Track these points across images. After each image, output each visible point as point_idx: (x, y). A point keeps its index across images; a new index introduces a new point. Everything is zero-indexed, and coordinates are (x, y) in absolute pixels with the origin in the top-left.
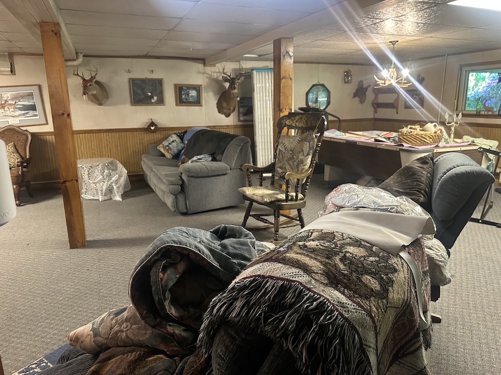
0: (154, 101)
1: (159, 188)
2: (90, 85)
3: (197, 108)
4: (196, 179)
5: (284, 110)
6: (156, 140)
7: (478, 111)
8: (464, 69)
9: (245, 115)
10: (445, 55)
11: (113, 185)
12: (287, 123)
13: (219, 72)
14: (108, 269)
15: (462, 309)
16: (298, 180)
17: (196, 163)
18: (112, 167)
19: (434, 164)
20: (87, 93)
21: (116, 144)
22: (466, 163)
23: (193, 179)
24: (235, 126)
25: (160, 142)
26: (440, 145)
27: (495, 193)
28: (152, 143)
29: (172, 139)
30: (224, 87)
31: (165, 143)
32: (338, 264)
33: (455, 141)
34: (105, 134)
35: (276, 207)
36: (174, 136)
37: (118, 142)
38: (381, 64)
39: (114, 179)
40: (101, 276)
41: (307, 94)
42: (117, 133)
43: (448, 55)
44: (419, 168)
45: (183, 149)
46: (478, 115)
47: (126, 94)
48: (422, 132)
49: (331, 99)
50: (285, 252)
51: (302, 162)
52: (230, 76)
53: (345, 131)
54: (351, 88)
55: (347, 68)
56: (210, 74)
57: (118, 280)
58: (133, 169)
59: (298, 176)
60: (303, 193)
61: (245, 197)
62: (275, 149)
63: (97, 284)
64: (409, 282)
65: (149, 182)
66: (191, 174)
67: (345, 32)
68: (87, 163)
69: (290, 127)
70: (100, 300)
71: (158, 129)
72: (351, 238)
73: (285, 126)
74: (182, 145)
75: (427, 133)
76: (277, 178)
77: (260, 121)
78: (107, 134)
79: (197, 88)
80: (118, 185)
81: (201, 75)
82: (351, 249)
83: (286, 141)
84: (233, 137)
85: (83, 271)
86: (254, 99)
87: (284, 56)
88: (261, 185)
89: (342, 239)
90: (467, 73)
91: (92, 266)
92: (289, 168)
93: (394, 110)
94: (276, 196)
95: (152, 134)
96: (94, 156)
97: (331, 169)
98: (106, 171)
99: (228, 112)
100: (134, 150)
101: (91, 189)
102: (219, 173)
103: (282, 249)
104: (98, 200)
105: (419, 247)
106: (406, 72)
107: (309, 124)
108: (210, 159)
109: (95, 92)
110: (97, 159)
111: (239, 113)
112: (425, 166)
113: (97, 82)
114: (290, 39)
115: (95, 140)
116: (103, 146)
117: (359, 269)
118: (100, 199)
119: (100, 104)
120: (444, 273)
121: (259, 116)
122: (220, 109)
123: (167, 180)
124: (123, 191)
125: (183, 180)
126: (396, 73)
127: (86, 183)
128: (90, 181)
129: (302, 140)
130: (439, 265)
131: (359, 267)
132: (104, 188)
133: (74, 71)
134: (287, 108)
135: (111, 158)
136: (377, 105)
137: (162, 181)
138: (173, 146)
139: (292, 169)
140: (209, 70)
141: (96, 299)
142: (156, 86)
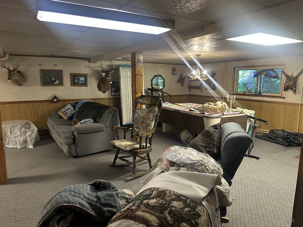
0: (57, 83)
1: (59, 140)
2: (13, 74)
3: (84, 88)
4: (83, 135)
5: (138, 93)
6: (57, 108)
7: (244, 92)
8: (237, 69)
9: (115, 92)
10: (226, 61)
11: (28, 138)
12: (140, 101)
13: (99, 67)
14: (23, 199)
15: (240, 212)
16: (147, 136)
17: (84, 125)
18: (27, 126)
19: (221, 129)
20: (11, 79)
21: (30, 110)
22: (238, 131)
23: (81, 134)
24: (109, 99)
25: (60, 109)
26: (225, 113)
27: (255, 138)
28: (55, 110)
29: (68, 108)
30: (102, 75)
31: (63, 110)
32: (167, 217)
33: (233, 111)
34: (23, 104)
35: (133, 152)
36: (69, 105)
37: (32, 109)
38: (192, 67)
39: (28, 134)
40: (17, 204)
41: (152, 80)
42: (32, 103)
43: (228, 61)
44: (213, 132)
45: (75, 114)
46: (244, 94)
47: (38, 79)
48: (215, 106)
49: (165, 84)
50: (136, 210)
51: (149, 125)
52: (105, 69)
53: (174, 103)
54: (176, 78)
55: (173, 66)
56: (93, 67)
57: (29, 207)
58: (42, 126)
59: (147, 134)
60: (150, 143)
61: (115, 147)
62: (133, 116)
63: (14, 211)
64: (208, 222)
65: (52, 135)
66: (80, 132)
67: (172, 49)
68: (9, 124)
69: (142, 104)
70: (16, 223)
71: (59, 101)
72: (175, 195)
73: (139, 103)
74: (75, 111)
75: (217, 107)
76: (135, 134)
77: (124, 96)
78: (24, 104)
79: (85, 76)
80: (31, 138)
81: (87, 68)
82: (175, 204)
83: (139, 112)
84: (107, 107)
85: (4, 202)
86: (120, 83)
87: (138, 62)
88: (125, 138)
89: (170, 196)
90: (238, 71)
91: (11, 197)
92: (142, 128)
93: (200, 90)
94: (133, 146)
95: (55, 104)
96: (15, 119)
97: (166, 125)
98: (23, 129)
99: (104, 90)
100: (43, 114)
101: (12, 141)
102: (99, 130)
103: (134, 208)
104: (17, 148)
105: (213, 194)
106: (205, 72)
107: (153, 103)
108: (93, 121)
109: (16, 78)
110: (17, 121)
111: (111, 91)
112: (216, 131)
113: (18, 72)
114: (141, 52)
115: (16, 108)
116: (22, 111)
117: (179, 219)
118: (18, 148)
119: (20, 85)
120: (228, 200)
121: (124, 93)
122: (100, 88)
123: (64, 136)
124: (34, 142)
125: (74, 136)
126: (200, 72)
127: (8, 137)
128: (11, 136)
129: (149, 112)
130: (226, 195)
131: (179, 217)
132: (21, 140)
133: (3, 65)
134: (140, 92)
135: (27, 120)
136: (191, 87)
137: (60, 136)
138: (68, 112)
139: (144, 129)
140: (92, 65)
141: (13, 222)
142: (58, 74)
